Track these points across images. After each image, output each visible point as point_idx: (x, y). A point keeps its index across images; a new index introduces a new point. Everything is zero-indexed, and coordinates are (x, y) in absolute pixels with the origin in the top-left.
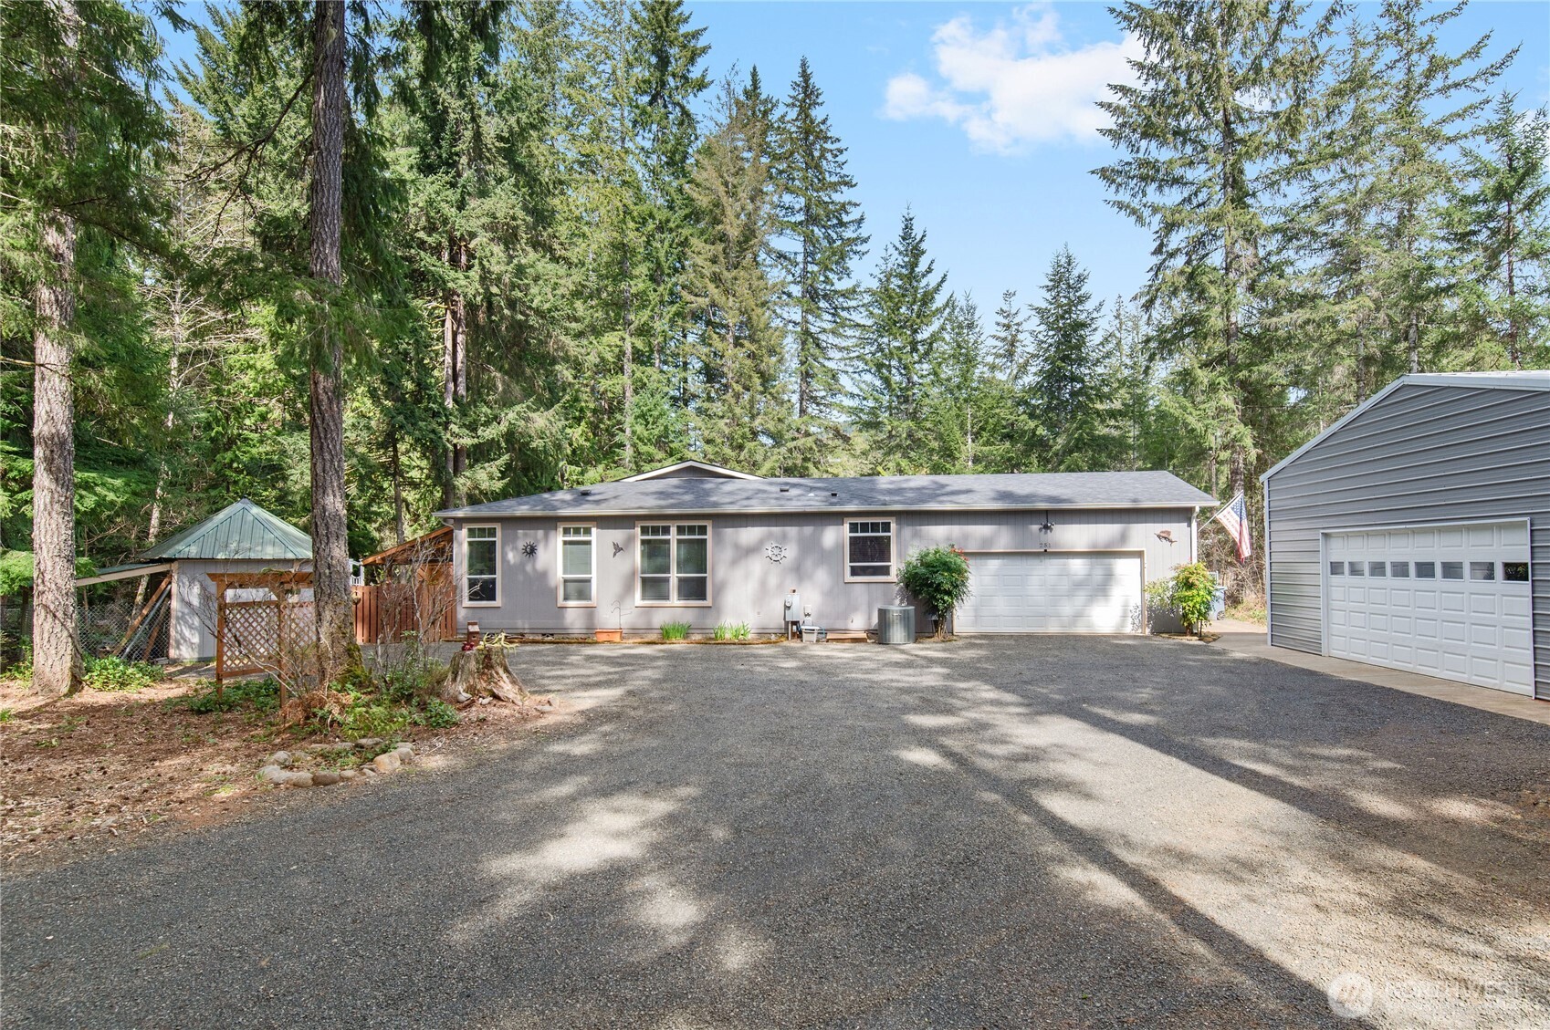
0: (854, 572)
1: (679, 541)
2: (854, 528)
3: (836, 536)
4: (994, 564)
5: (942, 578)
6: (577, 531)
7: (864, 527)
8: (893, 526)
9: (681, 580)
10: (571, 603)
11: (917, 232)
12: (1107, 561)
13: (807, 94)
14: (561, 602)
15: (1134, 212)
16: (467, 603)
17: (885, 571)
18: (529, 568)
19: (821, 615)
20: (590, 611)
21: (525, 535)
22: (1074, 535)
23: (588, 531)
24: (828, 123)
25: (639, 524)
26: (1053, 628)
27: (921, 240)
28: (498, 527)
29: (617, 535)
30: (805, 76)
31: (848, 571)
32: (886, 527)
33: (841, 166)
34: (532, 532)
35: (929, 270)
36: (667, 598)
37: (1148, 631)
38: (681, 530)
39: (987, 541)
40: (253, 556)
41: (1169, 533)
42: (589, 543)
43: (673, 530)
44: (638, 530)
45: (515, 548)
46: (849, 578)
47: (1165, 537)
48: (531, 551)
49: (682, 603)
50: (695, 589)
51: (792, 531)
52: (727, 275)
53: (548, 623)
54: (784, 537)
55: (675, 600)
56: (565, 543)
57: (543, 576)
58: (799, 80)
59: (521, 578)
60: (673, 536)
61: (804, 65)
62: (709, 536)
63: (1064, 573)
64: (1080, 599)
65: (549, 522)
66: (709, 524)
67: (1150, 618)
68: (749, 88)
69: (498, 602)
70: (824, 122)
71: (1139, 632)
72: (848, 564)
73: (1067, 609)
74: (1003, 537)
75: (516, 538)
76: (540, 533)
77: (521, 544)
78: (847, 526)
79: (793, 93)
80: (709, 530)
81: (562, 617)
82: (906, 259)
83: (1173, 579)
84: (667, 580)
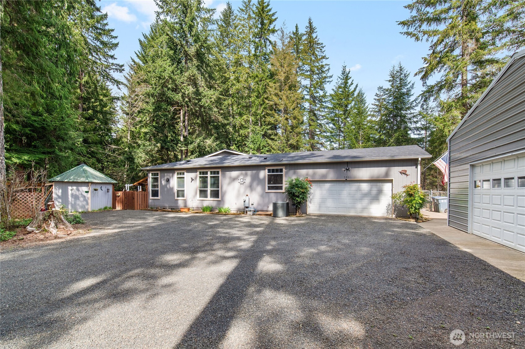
0: (269, 188)
1: (211, 177)
2: (269, 171)
3: (264, 174)
4: (327, 185)
5: (296, 190)
6: (180, 174)
7: (273, 171)
8: (284, 170)
9: (211, 191)
10: (179, 198)
11: (347, 70)
12: (378, 184)
13: (311, 29)
14: (176, 198)
15: (414, 35)
16: (151, 198)
17: (281, 188)
18: (168, 186)
19: (259, 204)
20: (185, 201)
21: (167, 175)
22: (364, 173)
23: (183, 174)
24: (318, 38)
25: (199, 171)
26: (352, 213)
27: (349, 73)
28: (159, 172)
29: (192, 175)
30: (310, 23)
31: (267, 188)
32: (281, 171)
33: (323, 52)
34: (169, 174)
35: (352, 84)
36: (207, 197)
37: (394, 216)
38: (211, 173)
39: (325, 176)
40: (75, 181)
41: (406, 171)
42: (184, 178)
43: (209, 173)
44: (198, 173)
45: (164, 180)
46: (267, 191)
47: (404, 173)
48: (168, 181)
49: (212, 199)
50: (215, 194)
51: (249, 172)
52: (279, 93)
53: (173, 205)
54: (246, 174)
55: (209, 198)
56: (178, 178)
57: (172, 189)
58: (308, 25)
59: (166, 189)
60: (209, 175)
61: (310, 20)
62: (220, 175)
63: (359, 189)
64: (366, 201)
65: (172, 171)
66: (220, 170)
67: (395, 210)
68: (295, 32)
69: (159, 198)
70: (316, 38)
71: (390, 216)
72: (267, 185)
73: (359, 206)
74: (330, 174)
75: (164, 177)
76: (171, 174)
77: (166, 178)
78: (267, 170)
79: (307, 30)
80: (220, 173)
81: (177, 203)
82: (343, 81)
83: (404, 192)
84: (207, 191)
